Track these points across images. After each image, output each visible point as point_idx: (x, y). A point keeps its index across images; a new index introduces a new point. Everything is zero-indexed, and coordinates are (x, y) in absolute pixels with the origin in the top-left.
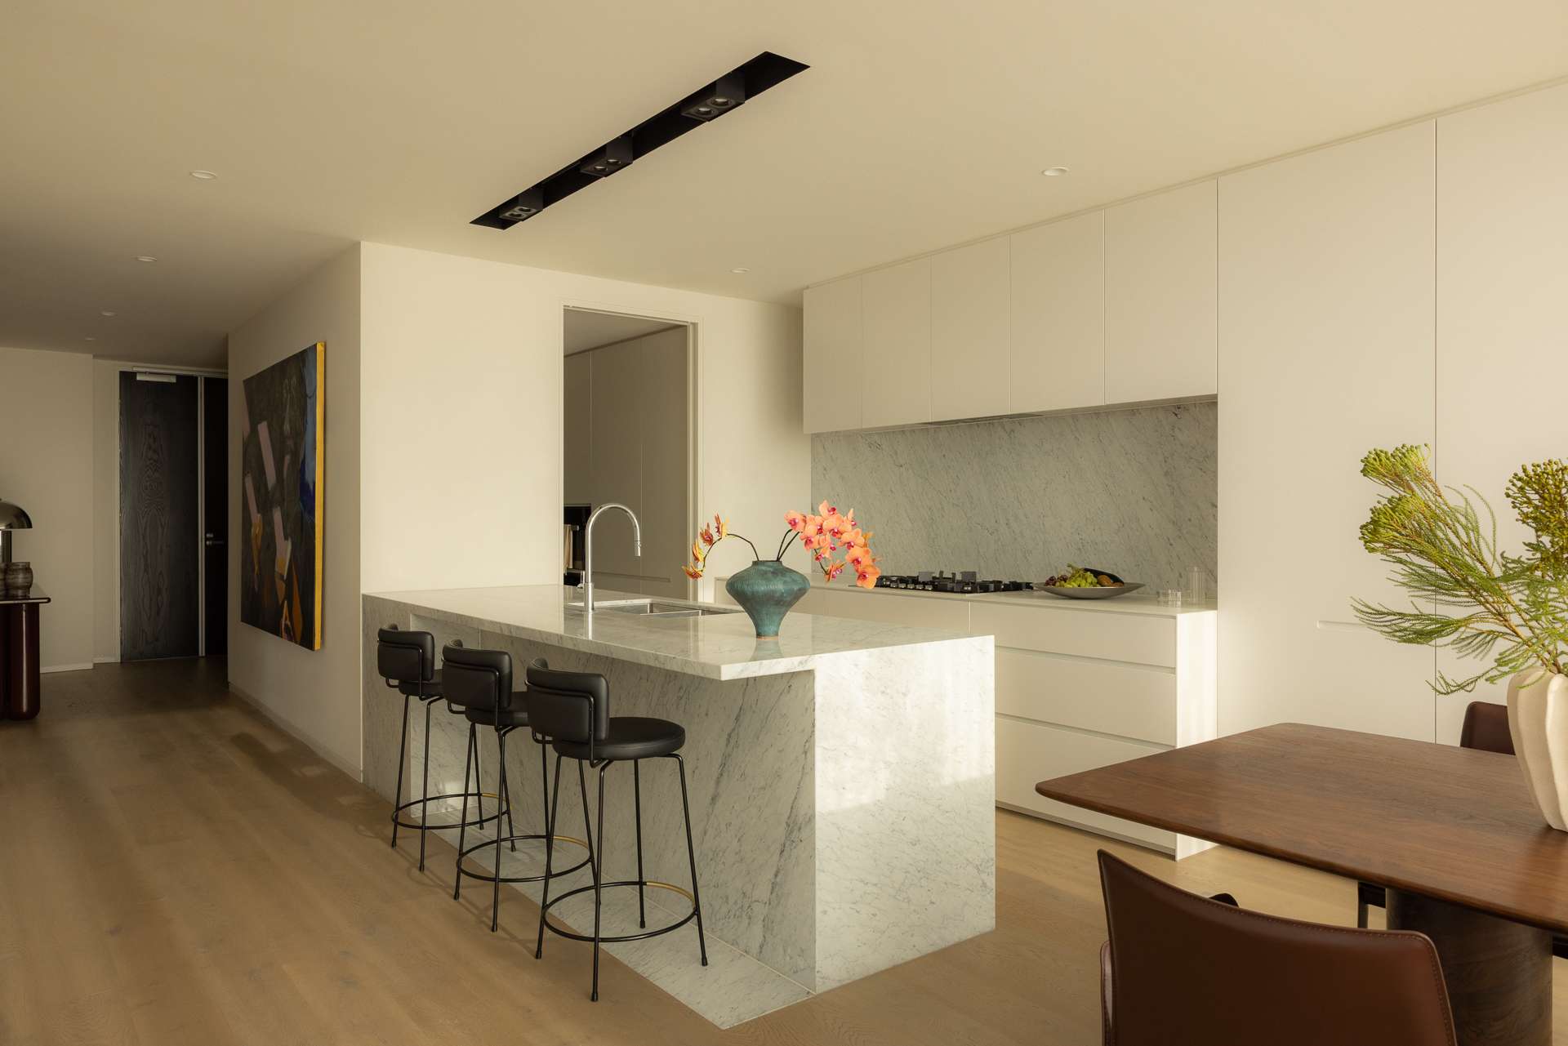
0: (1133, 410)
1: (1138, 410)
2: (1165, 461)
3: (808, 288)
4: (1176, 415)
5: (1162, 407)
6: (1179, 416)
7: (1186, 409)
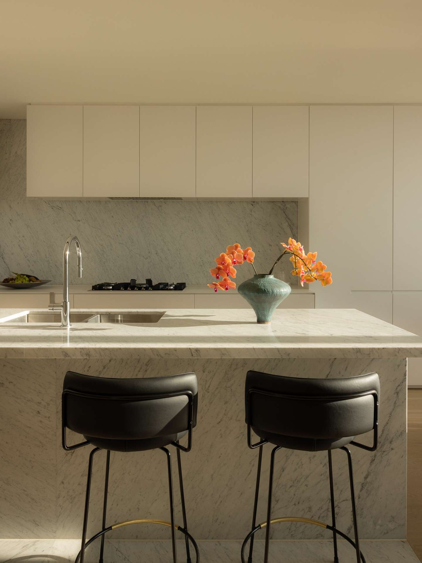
0: (231, 201)
1: (233, 201)
2: (247, 226)
3: (30, 104)
4: (253, 205)
5: (246, 201)
6: (254, 206)
7: (257, 203)
